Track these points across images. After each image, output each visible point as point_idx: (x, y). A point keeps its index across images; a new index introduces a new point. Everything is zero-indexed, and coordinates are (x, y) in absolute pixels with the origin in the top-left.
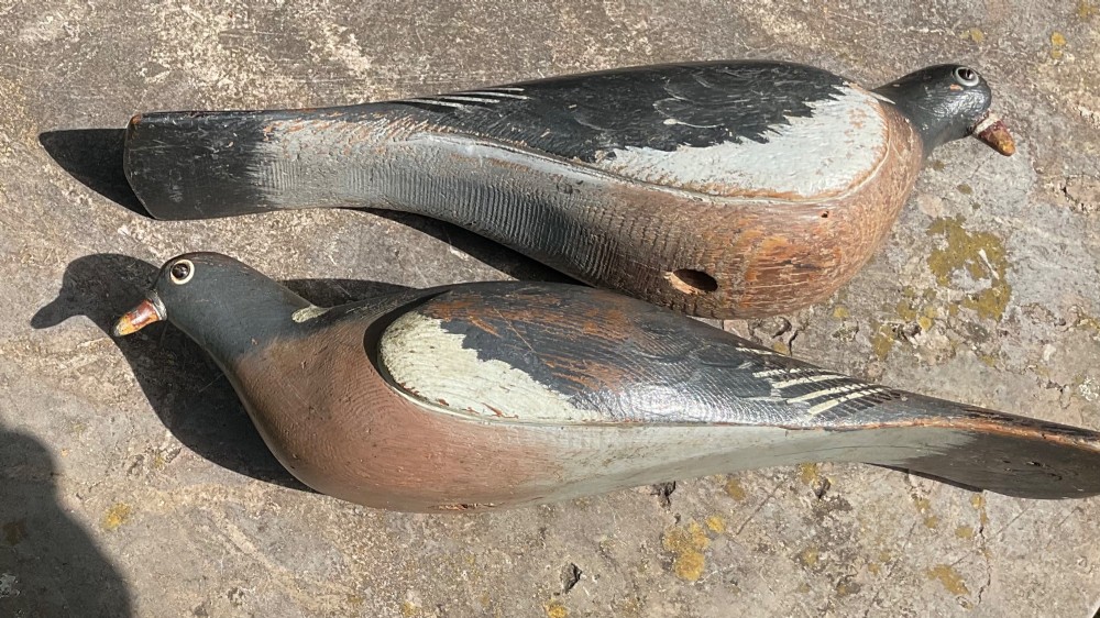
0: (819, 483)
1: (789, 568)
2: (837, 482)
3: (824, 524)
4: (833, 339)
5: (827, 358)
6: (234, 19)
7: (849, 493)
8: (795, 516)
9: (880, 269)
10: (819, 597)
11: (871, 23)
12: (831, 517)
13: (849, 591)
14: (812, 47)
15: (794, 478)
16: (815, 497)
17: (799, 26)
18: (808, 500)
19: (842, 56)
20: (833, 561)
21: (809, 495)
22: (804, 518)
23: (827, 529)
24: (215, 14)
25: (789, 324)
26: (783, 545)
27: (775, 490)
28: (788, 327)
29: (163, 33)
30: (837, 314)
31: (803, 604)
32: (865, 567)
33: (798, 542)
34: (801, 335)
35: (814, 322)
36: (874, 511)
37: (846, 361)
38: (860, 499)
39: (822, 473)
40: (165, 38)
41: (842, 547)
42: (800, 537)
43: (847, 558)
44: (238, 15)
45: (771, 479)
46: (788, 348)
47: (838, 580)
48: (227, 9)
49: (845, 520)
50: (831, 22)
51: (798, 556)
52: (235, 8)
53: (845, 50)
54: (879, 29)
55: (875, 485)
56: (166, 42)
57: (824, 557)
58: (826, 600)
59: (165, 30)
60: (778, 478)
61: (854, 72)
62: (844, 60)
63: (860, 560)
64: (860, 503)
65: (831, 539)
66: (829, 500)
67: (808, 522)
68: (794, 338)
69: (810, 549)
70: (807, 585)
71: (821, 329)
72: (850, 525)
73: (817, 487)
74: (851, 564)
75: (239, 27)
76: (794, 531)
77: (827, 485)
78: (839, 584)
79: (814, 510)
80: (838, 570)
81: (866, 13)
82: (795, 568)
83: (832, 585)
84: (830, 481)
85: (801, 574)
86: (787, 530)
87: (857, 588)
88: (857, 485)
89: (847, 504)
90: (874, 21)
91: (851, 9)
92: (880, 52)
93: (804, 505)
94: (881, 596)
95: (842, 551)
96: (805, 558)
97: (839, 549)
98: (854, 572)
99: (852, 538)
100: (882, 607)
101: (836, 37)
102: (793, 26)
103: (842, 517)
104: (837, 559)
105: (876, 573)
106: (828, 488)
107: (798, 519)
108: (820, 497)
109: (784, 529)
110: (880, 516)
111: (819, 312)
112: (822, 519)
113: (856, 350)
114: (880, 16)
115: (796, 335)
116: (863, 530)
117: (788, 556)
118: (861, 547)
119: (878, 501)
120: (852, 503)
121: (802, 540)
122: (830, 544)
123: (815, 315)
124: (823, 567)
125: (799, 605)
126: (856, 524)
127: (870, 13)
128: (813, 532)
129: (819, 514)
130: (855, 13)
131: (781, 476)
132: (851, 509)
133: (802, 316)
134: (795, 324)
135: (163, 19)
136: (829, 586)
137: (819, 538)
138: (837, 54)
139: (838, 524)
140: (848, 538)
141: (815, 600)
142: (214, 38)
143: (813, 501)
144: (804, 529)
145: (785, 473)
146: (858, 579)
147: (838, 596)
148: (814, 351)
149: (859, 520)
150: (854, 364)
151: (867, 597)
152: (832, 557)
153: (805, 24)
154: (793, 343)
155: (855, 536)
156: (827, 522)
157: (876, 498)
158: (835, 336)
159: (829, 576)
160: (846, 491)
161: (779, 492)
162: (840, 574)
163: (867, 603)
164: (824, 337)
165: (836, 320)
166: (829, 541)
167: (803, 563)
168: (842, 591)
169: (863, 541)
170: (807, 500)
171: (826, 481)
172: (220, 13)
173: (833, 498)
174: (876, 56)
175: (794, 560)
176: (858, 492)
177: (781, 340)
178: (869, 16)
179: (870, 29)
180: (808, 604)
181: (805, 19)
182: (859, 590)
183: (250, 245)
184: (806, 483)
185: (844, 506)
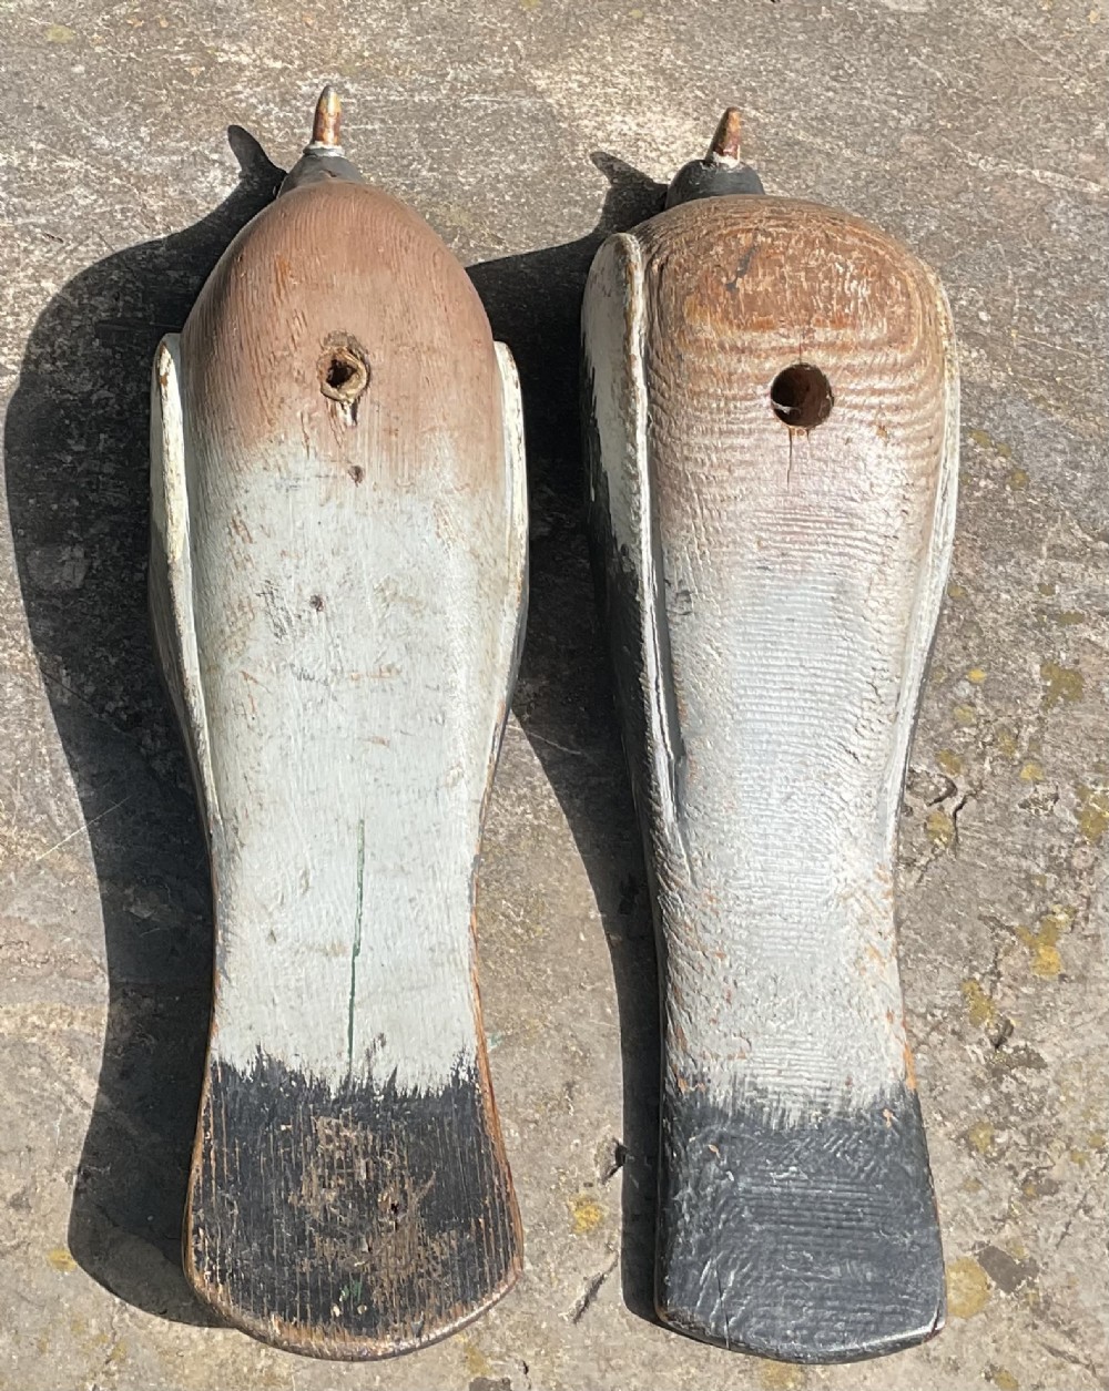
0: (997, 1027)
1: (948, 1152)
2: (1024, 1025)
3: (1003, 1088)
4: (1020, 810)
5: (1010, 838)
6: (121, 304)
7: (1042, 1041)
8: (959, 1074)
9: (1093, 712)
10: (994, 1199)
11: (1083, 355)
12: (1014, 1077)
13: (1041, 1192)
14: (994, 385)
15: (958, 1017)
16: (990, 1046)
17: (975, 354)
18: (979, 1051)
19: (1038, 399)
20: (1017, 1144)
21: (980, 1043)
22: (974, 1078)
23: (1008, 1096)
24: (92, 295)
25: (954, 786)
26: (939, 1118)
27: (928, 1034)
28: (952, 790)
29: (9, 319)
30: (1025, 773)
31: (970, 1210)
32: (1066, 1155)
33: (963, 1114)
34: (972, 803)
35: (991, 784)
36: (1079, 1070)
37: (1039, 844)
38: (1058, 1051)
39: (1001, 1010)
40: (11, 327)
41: (1031, 1124)
42: (966, 1107)
43: (1038, 1142)
44: (128, 298)
45: (923, 1016)
46: (950, 822)
47: (1023, 1174)
48: (110, 288)
49: (1035, 1083)
50: (1022, 351)
51: (964, 1135)
52: (124, 287)
53: (1042, 391)
54: (1094, 363)
55: (1081, 1030)
56: (12, 331)
57: (1002, 1139)
58: (1005, 1205)
59: (13, 314)
60: (933, 1015)
61: (1055, 424)
62: (1041, 406)
63: (1058, 1144)
64: (1059, 1058)
65: (1014, 1111)
66: (1010, 1051)
67: (978, 1084)
68: (960, 807)
69: (982, 1126)
70: (977, 1180)
71: (1002, 796)
72: (1043, 1090)
73: (994, 1032)
74: (1043, 1148)
75: (128, 315)
76: (957, 1097)
77: (1008, 1030)
78: (1026, 1180)
79: (988, 1066)
80: (1024, 1159)
81: (1074, 340)
82: (958, 1154)
83: (1015, 1181)
84: (1013, 1022)
85: (968, 1163)
86: (947, 1096)
87: (1053, 1187)
88: (1054, 1029)
89: (1039, 1058)
90: (1088, 353)
91: (1052, 334)
92: (1095, 397)
93: (973, 1058)
94: (1091, 1200)
95: (1031, 1130)
96: (973, 1138)
97: (1023, 1127)
98: (1049, 1163)
99: (1046, 1111)
100: (1093, 1218)
101: (1030, 371)
102: (966, 354)
103: (1033, 1080)
104: (1022, 1141)
105: (1082, 1166)
106: (1010, 1035)
107: (964, 1078)
108: (997, 1046)
109: (941, 1094)
110: (1088, 1079)
111: (999, 771)
112: (1001, 1080)
113: (1054, 828)
114: (1094, 346)
115: (964, 803)
116: (1063, 1098)
117: (948, 1135)
118: (1060, 1124)
119: (1087, 1055)
120: (1047, 1058)
121: (969, 1111)
122: (1012, 1118)
123: (992, 774)
124: (1002, 1153)
125: (963, 1211)
126: (1052, 1090)
127: (1080, 340)
128: (987, 1099)
129: (997, 1073)
130: (1058, 339)
131: (938, 1012)
132: (1045, 1066)
133: (974, 775)
134: (962, 785)
135: (10, 298)
136: (1010, 1183)
137: (996, 1108)
138: (1030, 396)
139: (1024, 1089)
140: (1040, 1110)
141: (988, 1203)
142: (88, 329)
143: (988, 1053)
144: (971, 1094)
145: (944, 1009)
146: (1055, 1174)
147: (1025, 1199)
148: (990, 827)
149: (1058, 1083)
150: (1051, 849)
151: (1069, 1201)
152: (1015, 1138)
153: (982, 351)
154: (959, 814)
155: (1050, 1109)
156: (1008, 1086)
157: (1083, 1051)
158: (1022, 806)
159: (1011, 1167)
160: (1038, 1038)
161: (935, 1038)
162: (1027, 1165)
163: (1069, 1210)
164: (1007, 807)
165: (1024, 783)
166: (1011, 1113)
167: (970, 1147)
168: (1030, 1191)
169: (1063, 1116)
170: (977, 1052)
171: (1008, 1022)
172: (100, 294)
173: (1016, 1049)
174: (1087, 402)
175: (957, 1141)
176: (1055, 1040)
177: (941, 809)
178: (1079, 344)
179: (1079, 363)
180: (977, 1209)
181: (984, 345)
182: (1057, 1191)
183: (129, 638)
184: (976, 1024)
185: (1034, 1062)
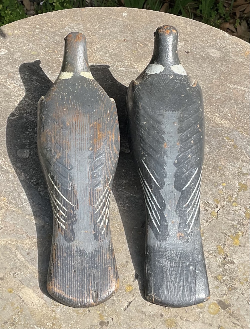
1: (212, 280)
2: (230, 255)
3: (225, 268)
4: (232, 212)
5: (229, 217)
7: (234, 259)
8: (215, 264)
9: (249, 193)
10: (222, 290)
12: (228, 266)
13: (232, 289)
14: (231, 128)
15: (216, 253)
16: (222, 259)
17: (227, 122)
18: (220, 260)
20: (228, 279)
21: (220, 258)
22: (218, 265)
23: (226, 269)
25: (217, 206)
26: (210, 273)
28: (217, 207)
30: (234, 204)
31: (216, 292)
32: (239, 282)
33: (216, 272)
34: (221, 210)
35: (226, 206)
36: (242, 265)
37: (236, 219)
38: (238, 261)
39: (226, 252)
41: (231, 275)
42: (217, 271)
43: (233, 279)
45: (208, 252)
46: (216, 213)
47: (229, 286)
49: (233, 267)
50: (237, 122)
51: (215, 277)
53: (241, 130)
55: (243, 257)
57: (224, 278)
58: (224, 292)
60: (210, 252)
61: (244, 136)
62: (241, 132)
63: (237, 280)
64: (238, 262)
65: (227, 273)
66: (227, 260)
68: (219, 210)
69: (220, 275)
70: (218, 286)
71: (228, 209)
72: (234, 268)
73: (224, 256)
74: (234, 281)
76: (214, 269)
77: (227, 256)
78: (229, 287)
79: (222, 263)
80: (229, 283)
81: (249, 120)
82: (214, 280)
83: (227, 287)
84: (228, 254)
85: (216, 283)
86: (212, 269)
87: (235, 289)
88: (237, 256)
91: (244, 119)
93: (219, 261)
94: (244, 292)
96: (218, 278)
97: (230, 276)
98: (235, 284)
99: (234, 273)
100: (244, 296)
101: (239, 126)
102: (225, 122)
104: (229, 279)
105: (242, 285)
106: (227, 257)
108: (224, 259)
109: (211, 268)
110: (244, 267)
111: (228, 203)
112: (225, 266)
113: (239, 216)
115: (220, 209)
116: (238, 271)
117: (212, 277)
118: (237, 276)
119: (244, 262)
120: (235, 262)
122: (227, 274)
123: (226, 204)
124: (224, 281)
125: (214, 292)
126: (236, 269)
128: (221, 270)
129: (224, 264)
132: (235, 264)
133: (222, 204)
134: (219, 206)
136: (226, 287)
137: (223, 272)
138: (239, 131)
139: (230, 268)
141: (220, 291)
144: (218, 268)
145: (213, 251)
146: (236, 286)
147: (229, 291)
148: (225, 215)
149: (237, 267)
150: (239, 220)
151: (239, 292)
153: (229, 121)
154: (218, 212)
155: (235, 272)
156: (226, 267)
158: (232, 211)
159: (226, 284)
160: (234, 258)
161: (210, 256)
162: (230, 284)
163: (239, 294)
164: (229, 211)
165: (233, 206)
167: (217, 279)
168: (230, 289)
169: (239, 274)
170: (219, 260)
171: (227, 254)
173: (229, 260)
175: (214, 278)
176: (237, 258)
177: (214, 210)
180: (218, 292)
182: (236, 290)
184: (220, 254)
185: (232, 263)
